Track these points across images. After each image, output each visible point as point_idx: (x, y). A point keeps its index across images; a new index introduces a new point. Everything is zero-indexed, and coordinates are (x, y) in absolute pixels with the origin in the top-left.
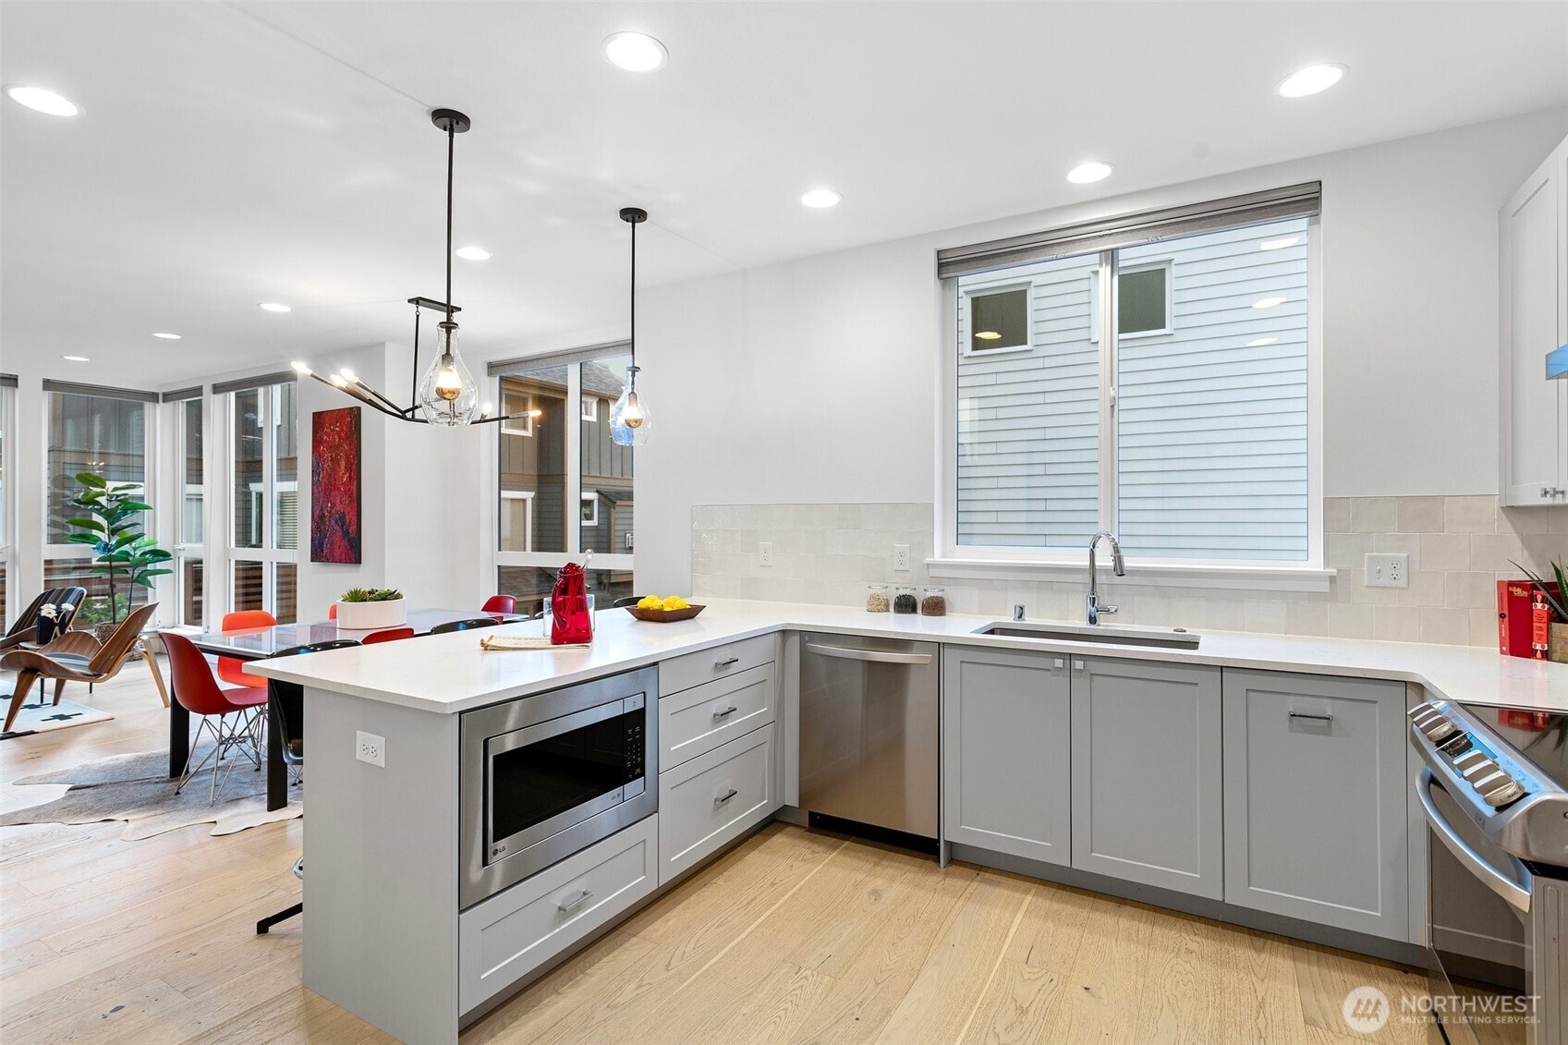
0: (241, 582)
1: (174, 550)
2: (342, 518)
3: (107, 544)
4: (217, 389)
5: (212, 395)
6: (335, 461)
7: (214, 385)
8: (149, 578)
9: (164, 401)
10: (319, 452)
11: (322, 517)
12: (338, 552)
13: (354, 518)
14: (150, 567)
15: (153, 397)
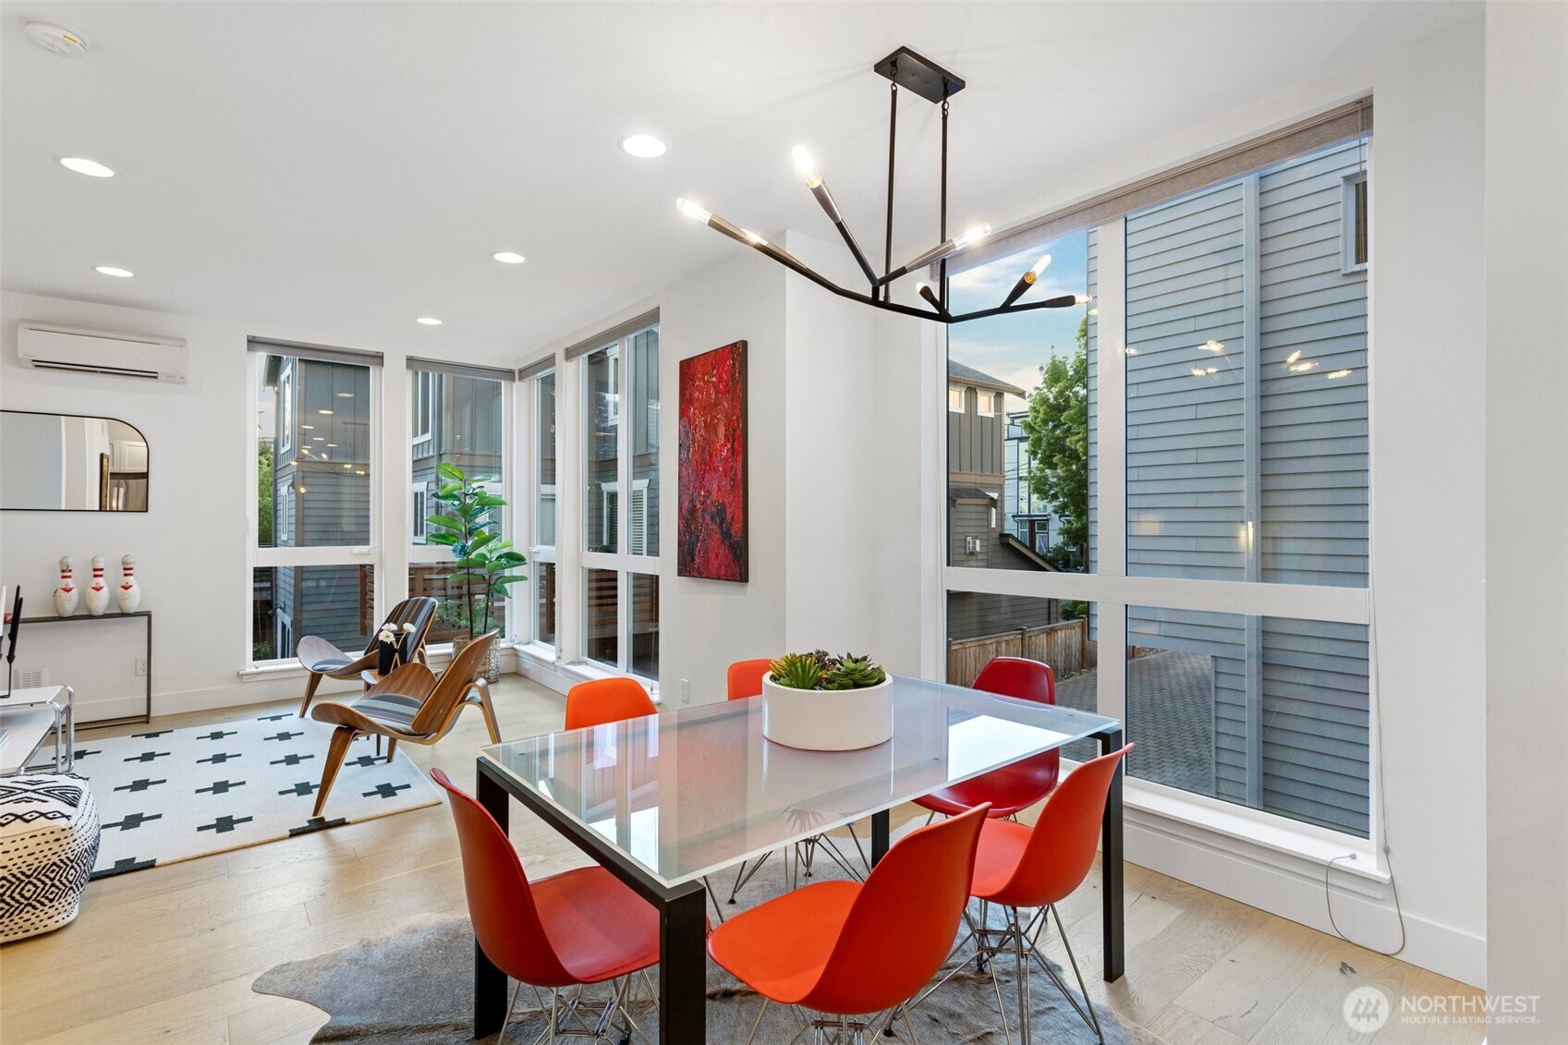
0: (594, 585)
1: (530, 553)
2: (721, 512)
3: (465, 546)
4: (570, 354)
5: (565, 362)
6: (710, 427)
7: (567, 349)
8: (507, 585)
9: (520, 379)
10: (689, 418)
11: (693, 511)
12: (714, 564)
13: (739, 513)
14: (507, 573)
15: (509, 374)
